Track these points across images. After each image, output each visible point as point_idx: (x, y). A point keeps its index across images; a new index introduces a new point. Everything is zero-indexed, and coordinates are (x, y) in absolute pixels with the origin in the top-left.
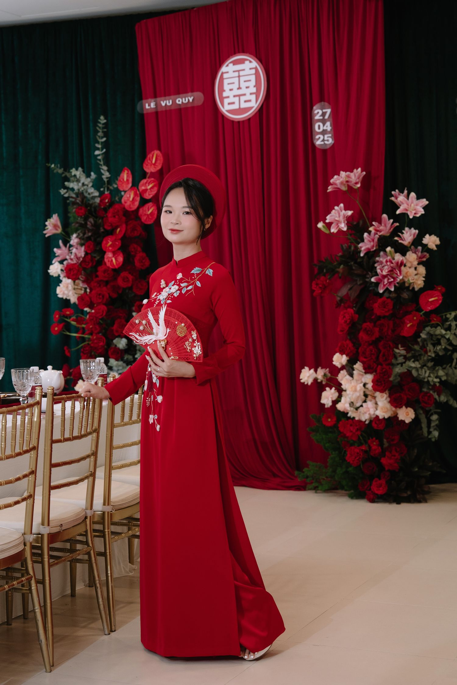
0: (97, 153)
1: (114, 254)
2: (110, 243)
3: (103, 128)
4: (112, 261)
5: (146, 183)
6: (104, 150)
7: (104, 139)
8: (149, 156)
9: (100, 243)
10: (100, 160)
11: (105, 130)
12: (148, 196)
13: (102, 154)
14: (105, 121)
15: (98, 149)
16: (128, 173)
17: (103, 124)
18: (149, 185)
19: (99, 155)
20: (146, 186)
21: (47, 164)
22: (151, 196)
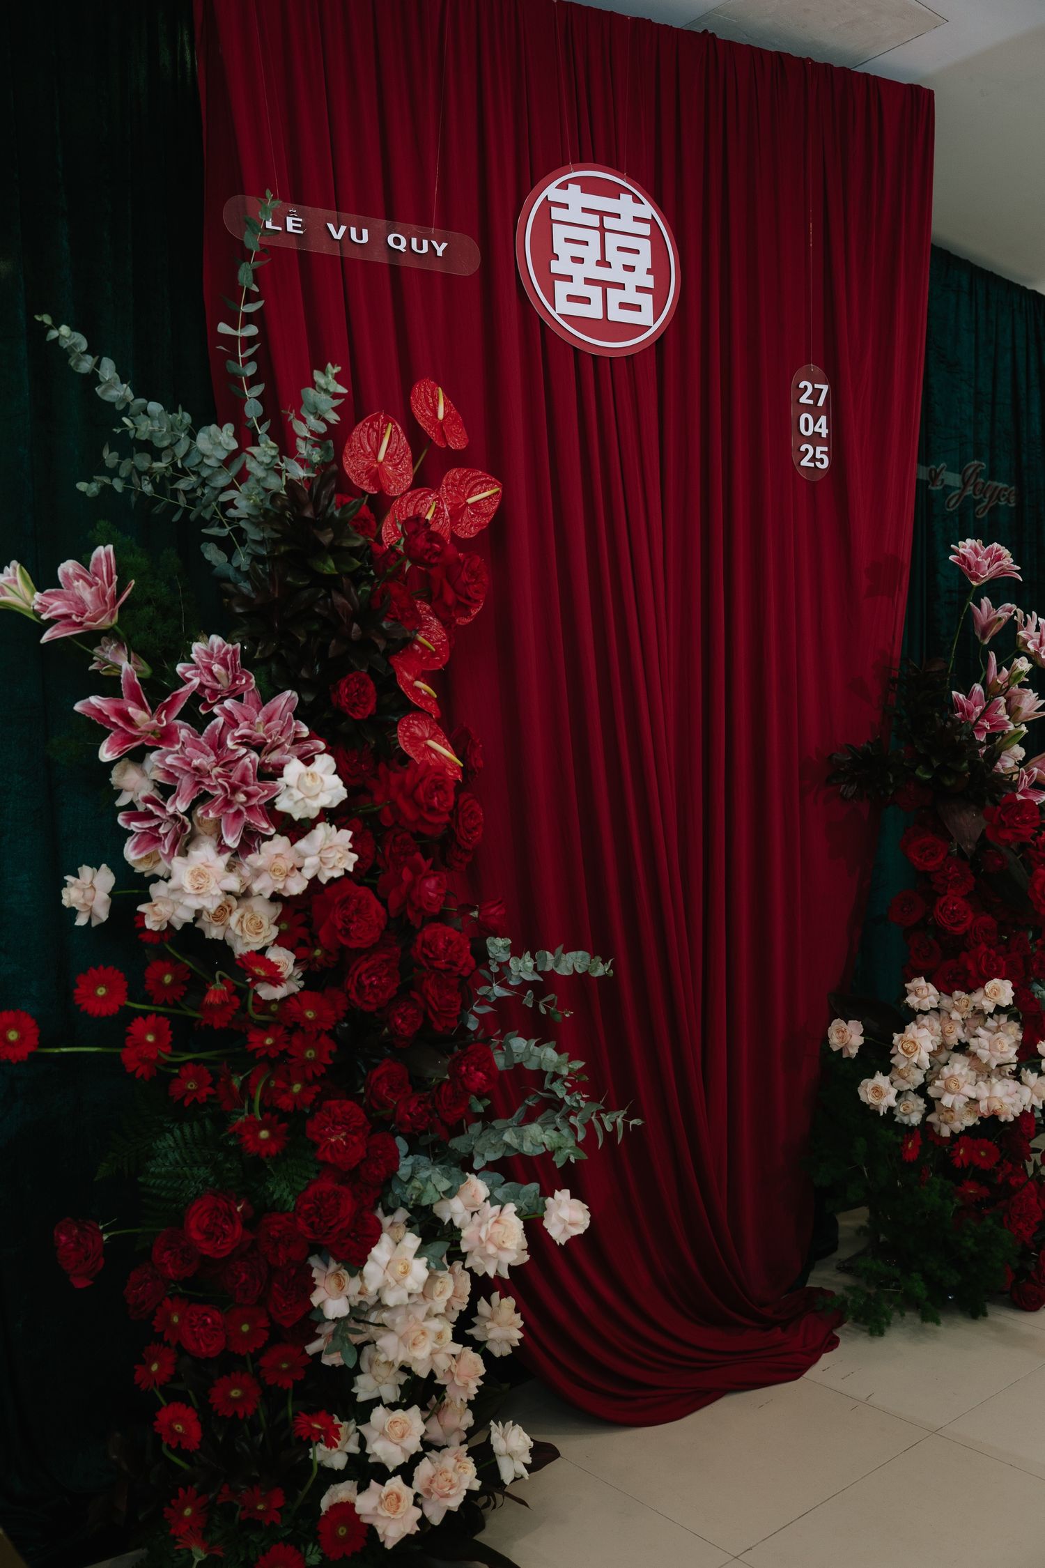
12: (466, 528)
18: (469, 495)
20: (460, 490)
22: (477, 529)
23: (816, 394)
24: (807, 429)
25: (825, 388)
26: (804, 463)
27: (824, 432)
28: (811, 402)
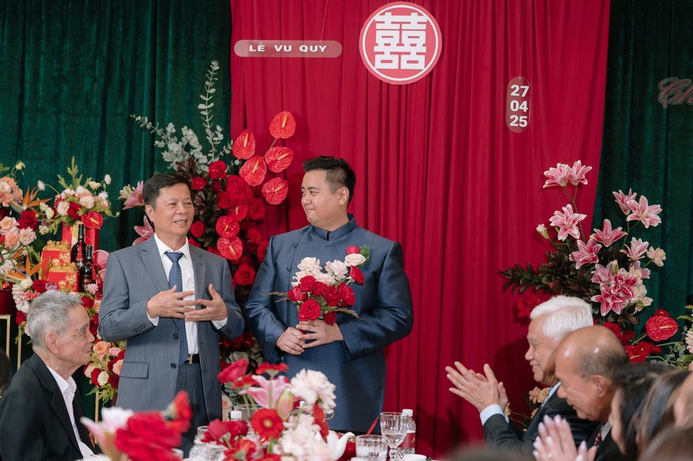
0: (201, 106)
1: (231, 239)
2: (227, 226)
3: (214, 76)
4: (228, 249)
5: (275, 152)
6: (212, 105)
7: (213, 91)
8: (275, 118)
9: (213, 225)
10: (205, 116)
11: (216, 79)
12: (277, 169)
13: (209, 109)
14: (218, 68)
15: (204, 102)
16: (249, 138)
17: (215, 71)
18: (279, 156)
19: (205, 110)
20: (275, 155)
21: (131, 116)
22: (282, 169)
23: (521, 91)
24: (515, 108)
25: (527, 88)
26: (512, 124)
27: (525, 109)
28: (518, 95)
